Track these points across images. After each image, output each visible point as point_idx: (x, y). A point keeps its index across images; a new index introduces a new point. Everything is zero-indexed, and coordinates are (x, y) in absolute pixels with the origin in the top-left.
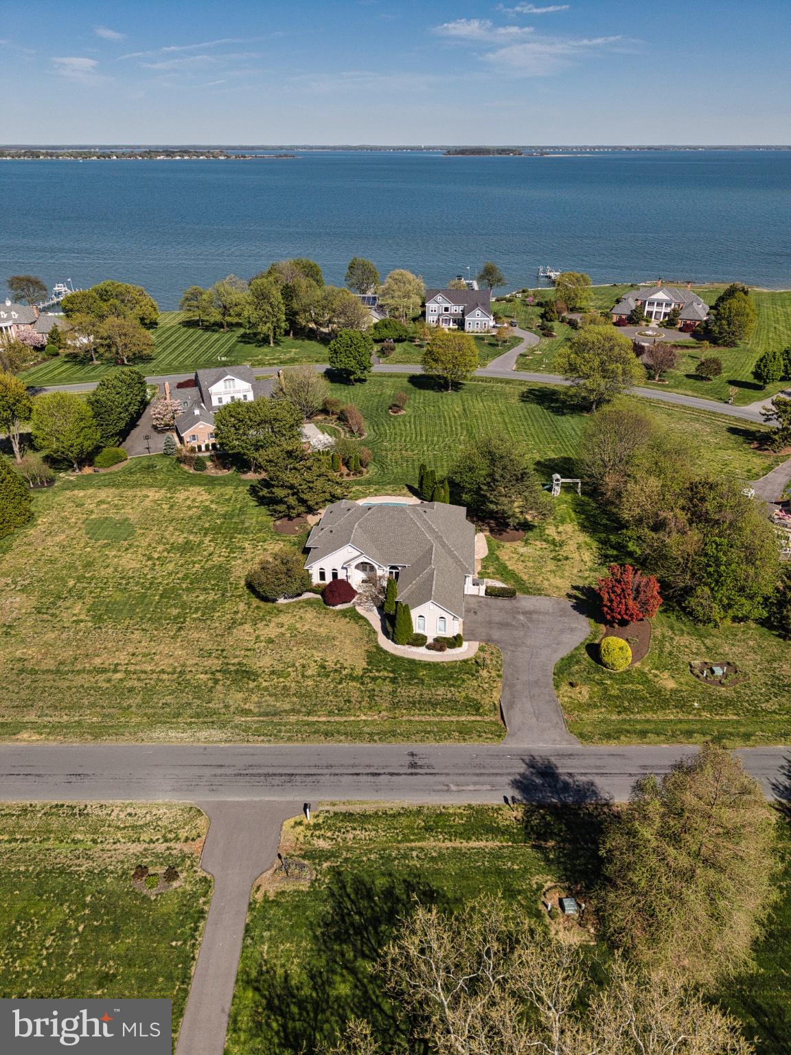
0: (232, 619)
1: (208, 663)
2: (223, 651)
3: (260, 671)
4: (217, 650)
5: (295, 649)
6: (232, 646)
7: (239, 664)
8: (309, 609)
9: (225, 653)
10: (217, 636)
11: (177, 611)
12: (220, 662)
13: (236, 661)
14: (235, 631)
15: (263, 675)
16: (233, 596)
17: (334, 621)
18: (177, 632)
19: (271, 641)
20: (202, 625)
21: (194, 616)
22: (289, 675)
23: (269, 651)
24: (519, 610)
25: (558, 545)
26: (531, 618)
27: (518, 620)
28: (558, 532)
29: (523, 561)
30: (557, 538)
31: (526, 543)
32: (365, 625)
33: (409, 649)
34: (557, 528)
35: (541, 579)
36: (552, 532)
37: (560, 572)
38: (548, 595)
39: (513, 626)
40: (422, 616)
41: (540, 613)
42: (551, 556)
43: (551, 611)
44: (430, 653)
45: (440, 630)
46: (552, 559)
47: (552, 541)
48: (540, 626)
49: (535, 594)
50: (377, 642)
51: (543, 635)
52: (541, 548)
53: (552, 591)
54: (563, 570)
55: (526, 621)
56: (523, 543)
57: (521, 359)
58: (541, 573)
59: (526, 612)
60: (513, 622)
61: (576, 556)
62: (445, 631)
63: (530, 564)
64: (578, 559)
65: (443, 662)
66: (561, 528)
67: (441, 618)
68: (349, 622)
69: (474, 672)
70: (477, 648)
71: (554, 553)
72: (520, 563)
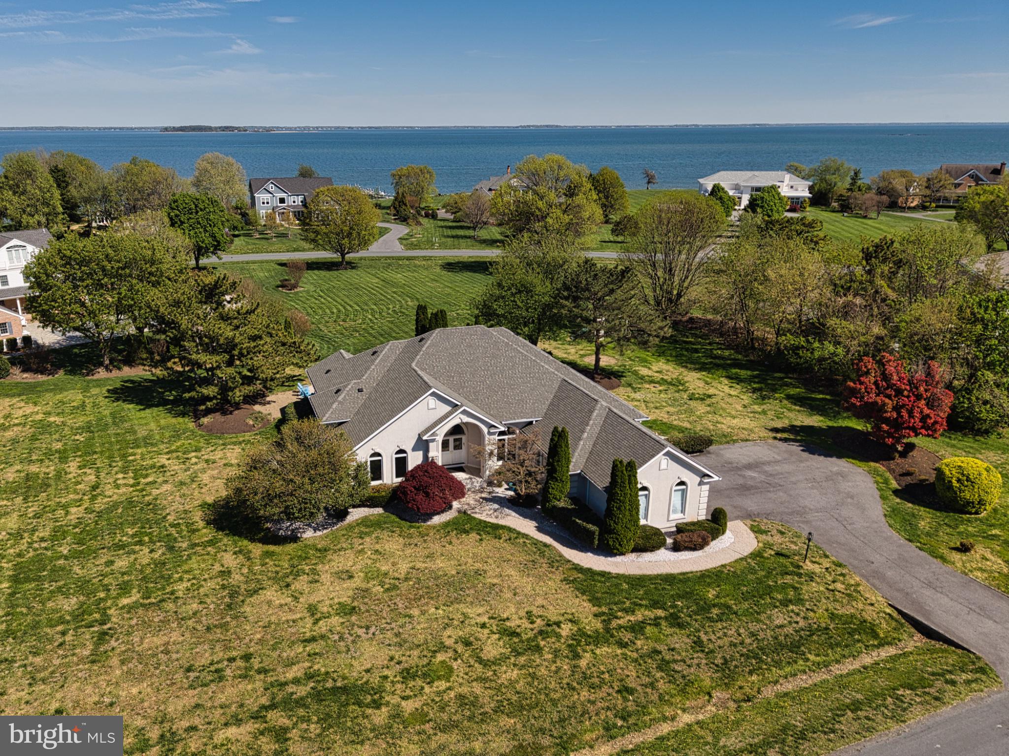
0: (224, 587)
1: (229, 693)
2: (247, 657)
3: (375, 680)
4: (232, 660)
5: (415, 612)
6: (261, 641)
7: (309, 677)
8: (382, 534)
9: (256, 663)
10: (208, 629)
11: (74, 600)
12: (259, 684)
13: (295, 672)
14: (247, 609)
15: (388, 686)
16: (196, 545)
17: (450, 543)
18: (97, 645)
19: (346, 610)
20: (157, 617)
21: (125, 601)
22: (451, 670)
23: (361, 632)
24: (735, 465)
25: (677, 384)
26: (766, 472)
27: (752, 478)
28: (657, 372)
29: (656, 408)
30: (665, 377)
31: (633, 388)
32: (516, 538)
33: (640, 559)
34: (649, 368)
35: (709, 424)
36: (650, 373)
37: (721, 412)
38: (747, 440)
39: (756, 488)
40: (644, 488)
41: (769, 463)
42: (685, 397)
43: (779, 458)
44: (684, 557)
45: (675, 512)
46: (691, 399)
47: (663, 382)
48: (793, 479)
49: (728, 442)
50: (569, 561)
51: (815, 491)
52: (660, 391)
53: (744, 435)
54: (723, 409)
55: (763, 477)
56: (629, 389)
57: (404, 242)
58: (700, 418)
59: (749, 466)
60: (750, 483)
61: (717, 392)
62: (683, 511)
63: (672, 409)
64: (722, 394)
65: (723, 566)
66: (655, 368)
67: (678, 484)
68: (481, 540)
69: (791, 569)
70: (749, 531)
71: (683, 393)
72: (656, 411)
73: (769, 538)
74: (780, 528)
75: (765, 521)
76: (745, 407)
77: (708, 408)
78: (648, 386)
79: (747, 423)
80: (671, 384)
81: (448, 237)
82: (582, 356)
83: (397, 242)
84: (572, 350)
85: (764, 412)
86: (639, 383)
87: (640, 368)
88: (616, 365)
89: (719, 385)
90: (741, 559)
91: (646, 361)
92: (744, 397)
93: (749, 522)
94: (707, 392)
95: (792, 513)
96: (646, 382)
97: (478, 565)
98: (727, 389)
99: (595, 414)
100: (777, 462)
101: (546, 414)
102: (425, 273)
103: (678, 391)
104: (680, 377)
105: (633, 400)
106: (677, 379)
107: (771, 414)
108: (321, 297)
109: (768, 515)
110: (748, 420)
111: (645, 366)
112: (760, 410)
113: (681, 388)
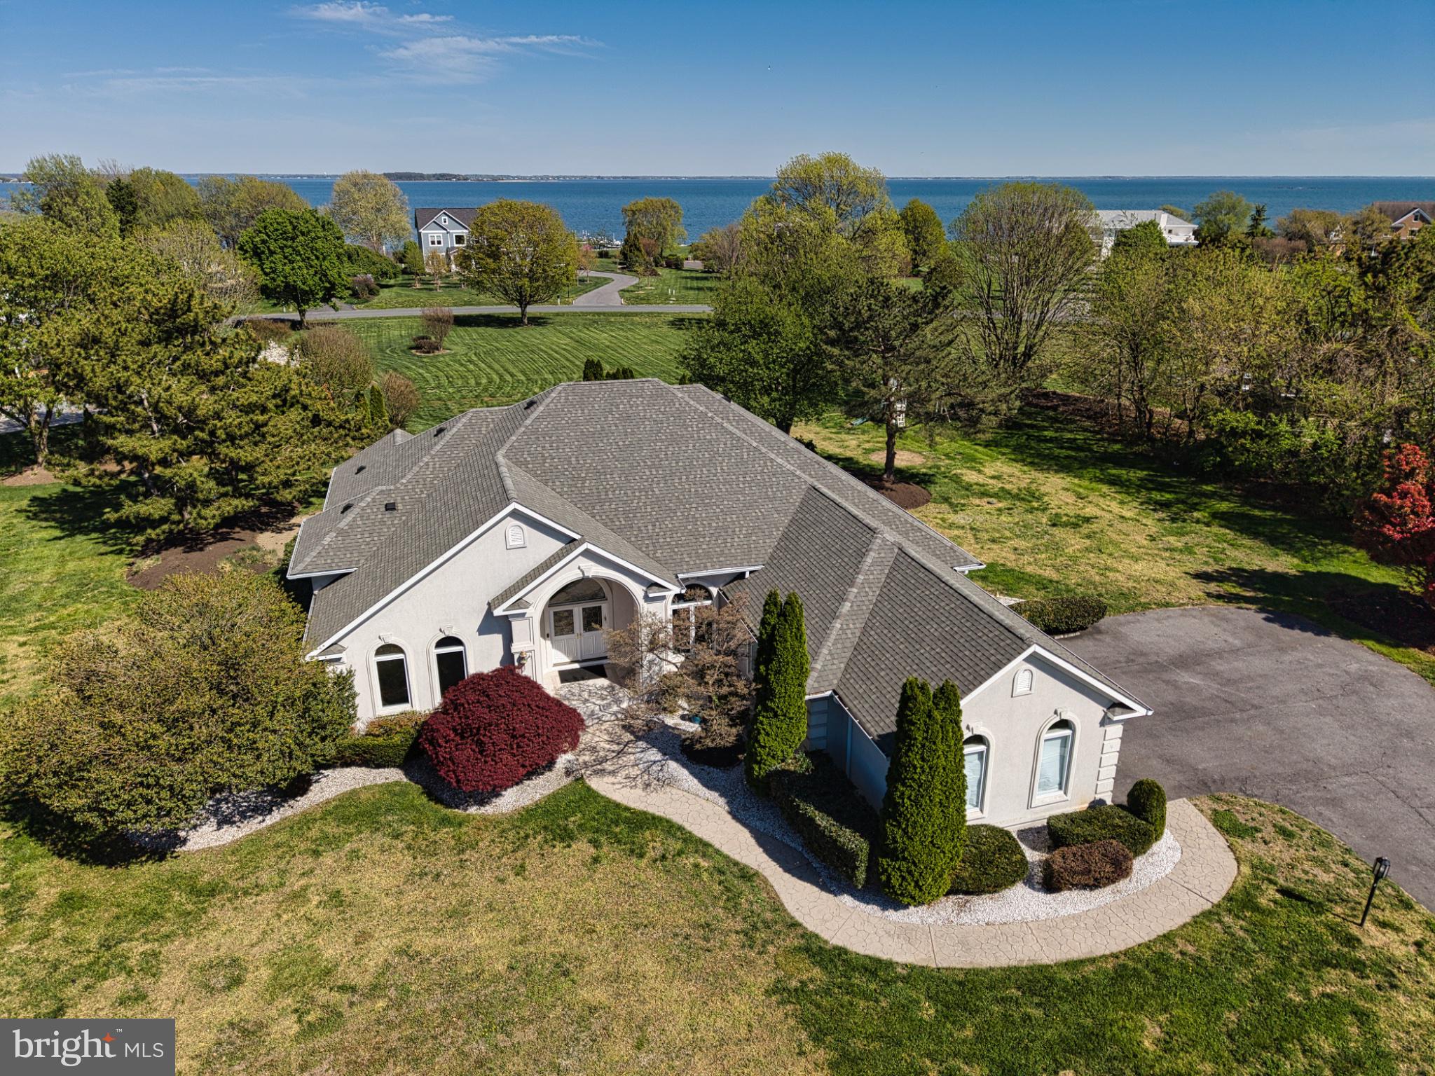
8: (369, 843)
17: (520, 870)
24: (1153, 658)
25: (1029, 498)
26: (1217, 674)
27: (1193, 689)
28: (993, 477)
29: (993, 541)
30: (1008, 487)
31: (951, 504)
32: (680, 853)
33: (966, 918)
34: (980, 472)
35: (1093, 572)
36: (981, 479)
37: (1111, 549)
38: (1167, 605)
39: (1205, 712)
40: (978, 739)
41: (1219, 654)
42: (1044, 520)
43: (1237, 643)
44: (1070, 910)
45: (1045, 786)
46: (1054, 525)
47: (1003, 494)
48: (1276, 691)
49: (1132, 609)
50: (795, 925)
51: (1328, 719)
52: (999, 510)
53: (1160, 593)
54: (1115, 544)
55: (1212, 687)
56: (945, 507)
57: (627, 295)
58: (1074, 559)
59: (1184, 661)
60: (1191, 700)
61: (1099, 513)
62: (1063, 785)
63: (1022, 544)
64: (1108, 516)
65: (1167, 938)
66: (989, 471)
67: (1057, 726)
68: (596, 860)
69: (1335, 947)
70: (1210, 825)
71: (1040, 514)
72: (994, 546)
73: (1260, 849)
74: (1279, 818)
75: (1242, 799)
76: (1152, 539)
77: (1088, 542)
78: (977, 501)
79: (1160, 569)
80: (1016, 497)
81: (691, 288)
82: (868, 451)
83: (617, 296)
84: (852, 441)
85: (1188, 550)
86: (962, 497)
87: (964, 471)
88: (924, 466)
89: (1102, 500)
90: (1207, 914)
91: (974, 460)
92: (1149, 522)
93: (1208, 804)
94: (1082, 513)
95: (1293, 778)
96: (974, 494)
97: (569, 941)
98: (1115, 507)
99: (869, 560)
100: (1235, 651)
101: (772, 557)
102: (645, 332)
103: (1031, 510)
104: (1034, 486)
105: (951, 526)
106: (1028, 490)
107: (1201, 552)
108: (471, 361)
109: (1244, 781)
110: (1163, 564)
111: (973, 468)
112: (1180, 545)
113: (1035, 504)
